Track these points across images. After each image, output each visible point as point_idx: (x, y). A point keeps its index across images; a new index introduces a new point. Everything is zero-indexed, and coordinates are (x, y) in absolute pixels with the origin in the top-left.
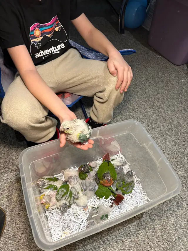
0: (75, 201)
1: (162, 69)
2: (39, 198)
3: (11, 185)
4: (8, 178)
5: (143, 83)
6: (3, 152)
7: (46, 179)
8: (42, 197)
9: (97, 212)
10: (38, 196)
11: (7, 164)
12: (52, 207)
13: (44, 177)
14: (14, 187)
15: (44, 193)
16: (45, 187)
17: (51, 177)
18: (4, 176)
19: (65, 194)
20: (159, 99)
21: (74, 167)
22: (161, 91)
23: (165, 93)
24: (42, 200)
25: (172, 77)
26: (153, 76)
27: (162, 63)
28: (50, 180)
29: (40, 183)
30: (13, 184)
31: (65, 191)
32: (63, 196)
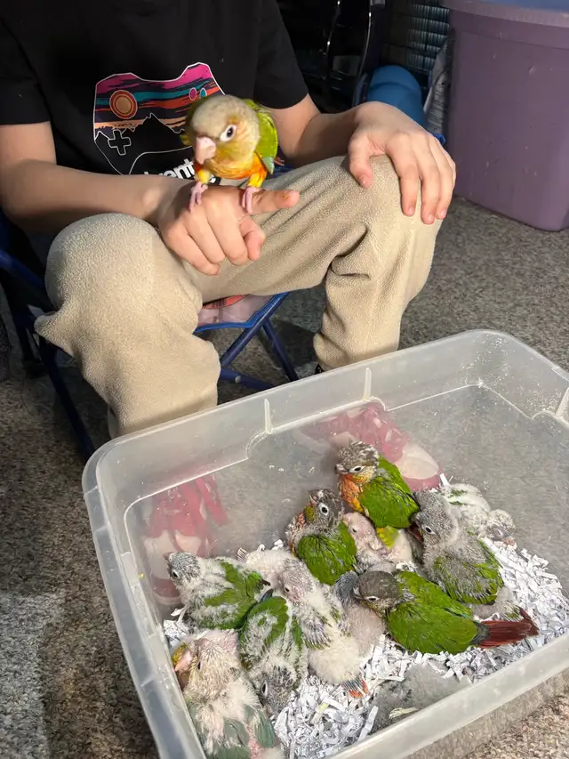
1: (508, 243)
3: (50, 638)
4: (37, 614)
5: (461, 282)
6: (18, 525)
9: (408, 697)
11: (32, 563)
14: (61, 643)
18: (24, 606)
20: (524, 318)
22: (522, 298)
23: (536, 301)
25: (546, 261)
26: (485, 264)
27: (504, 230)
30: (58, 632)
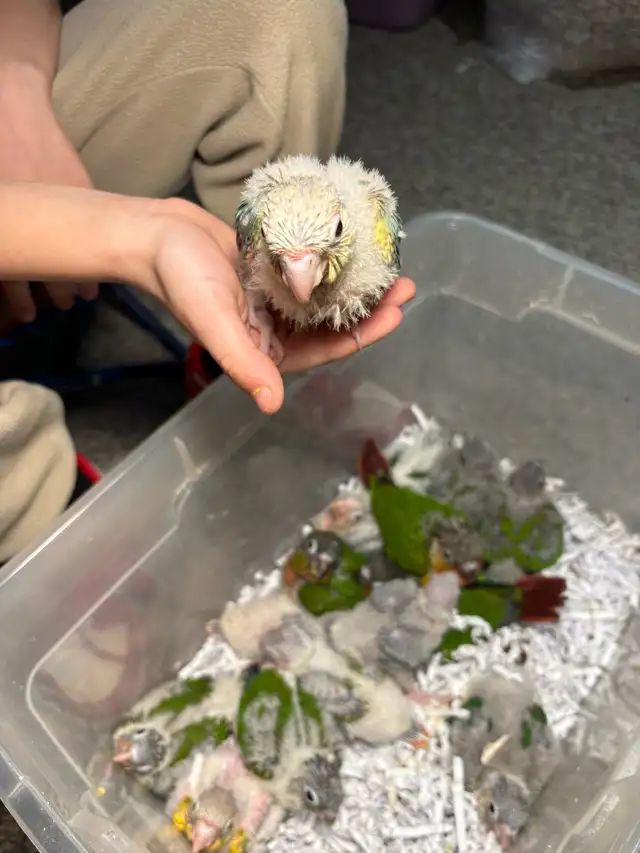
0: (354, 729)
2: (167, 834)
7: (153, 713)
8: (180, 818)
9: (491, 726)
10: (154, 824)
12: (262, 834)
13: (137, 709)
15: (179, 795)
16: (168, 759)
17: (172, 690)
19: (284, 714)
21: (253, 583)
24: (191, 836)
28: (174, 705)
29: (135, 753)
31: (272, 703)
32: (278, 734)
